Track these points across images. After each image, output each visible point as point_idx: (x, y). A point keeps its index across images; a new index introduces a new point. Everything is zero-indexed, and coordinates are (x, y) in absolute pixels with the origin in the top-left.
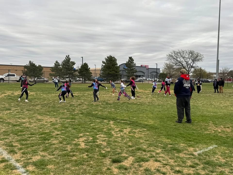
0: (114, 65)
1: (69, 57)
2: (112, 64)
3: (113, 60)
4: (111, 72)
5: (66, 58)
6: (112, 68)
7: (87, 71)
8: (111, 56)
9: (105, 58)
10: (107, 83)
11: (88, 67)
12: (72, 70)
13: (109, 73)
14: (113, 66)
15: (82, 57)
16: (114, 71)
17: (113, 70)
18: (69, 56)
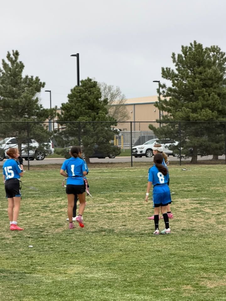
0: (210, 82)
1: (16, 58)
2: (201, 80)
3: (209, 62)
4: (195, 115)
5: (3, 61)
6: (203, 96)
7: (93, 114)
8: (200, 46)
9: (174, 54)
10: (181, 163)
11: (99, 95)
12: (30, 114)
13: (187, 119)
14: (205, 86)
15: (77, 55)
16: (213, 110)
17: (204, 107)
18: (16, 54)
